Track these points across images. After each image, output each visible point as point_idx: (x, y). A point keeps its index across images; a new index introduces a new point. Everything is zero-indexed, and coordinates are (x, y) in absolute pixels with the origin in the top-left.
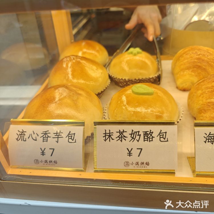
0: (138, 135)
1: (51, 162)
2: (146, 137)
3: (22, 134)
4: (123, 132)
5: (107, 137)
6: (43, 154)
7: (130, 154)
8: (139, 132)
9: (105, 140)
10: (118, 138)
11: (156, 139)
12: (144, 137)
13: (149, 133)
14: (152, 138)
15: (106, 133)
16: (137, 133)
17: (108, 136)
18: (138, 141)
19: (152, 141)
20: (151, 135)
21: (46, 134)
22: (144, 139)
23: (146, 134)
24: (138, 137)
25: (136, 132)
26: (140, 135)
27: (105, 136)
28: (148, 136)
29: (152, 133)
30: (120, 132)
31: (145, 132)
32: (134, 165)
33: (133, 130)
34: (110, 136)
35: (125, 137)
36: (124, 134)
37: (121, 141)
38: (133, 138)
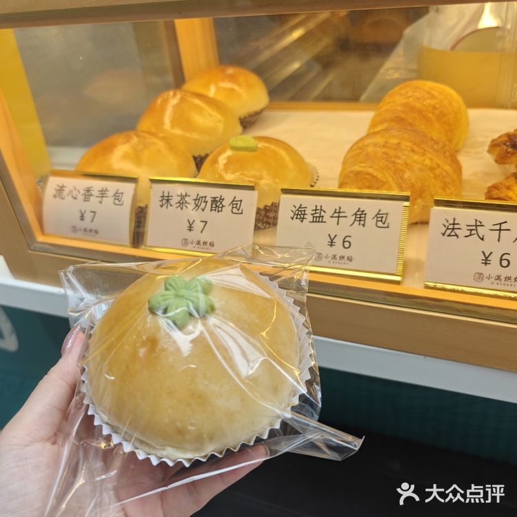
0: (204, 202)
1: (91, 231)
2: (214, 206)
3: (61, 189)
4: (186, 195)
5: (164, 201)
6: (82, 218)
7: (190, 228)
8: (205, 197)
9: (162, 206)
10: (178, 205)
11: (227, 209)
12: (212, 205)
13: (218, 199)
14: (222, 207)
15: (163, 197)
16: (204, 199)
17: (166, 199)
18: (203, 210)
19: (221, 211)
20: (221, 203)
21: (88, 191)
22: (211, 207)
23: (214, 200)
24: (203, 205)
25: (202, 197)
26: (207, 202)
27: (162, 200)
28: (217, 204)
29: (223, 199)
30: (181, 196)
31: (214, 198)
32: (194, 245)
33: (198, 195)
34: (168, 200)
35: (186, 203)
36: (187, 199)
37: (182, 208)
38: (197, 205)
